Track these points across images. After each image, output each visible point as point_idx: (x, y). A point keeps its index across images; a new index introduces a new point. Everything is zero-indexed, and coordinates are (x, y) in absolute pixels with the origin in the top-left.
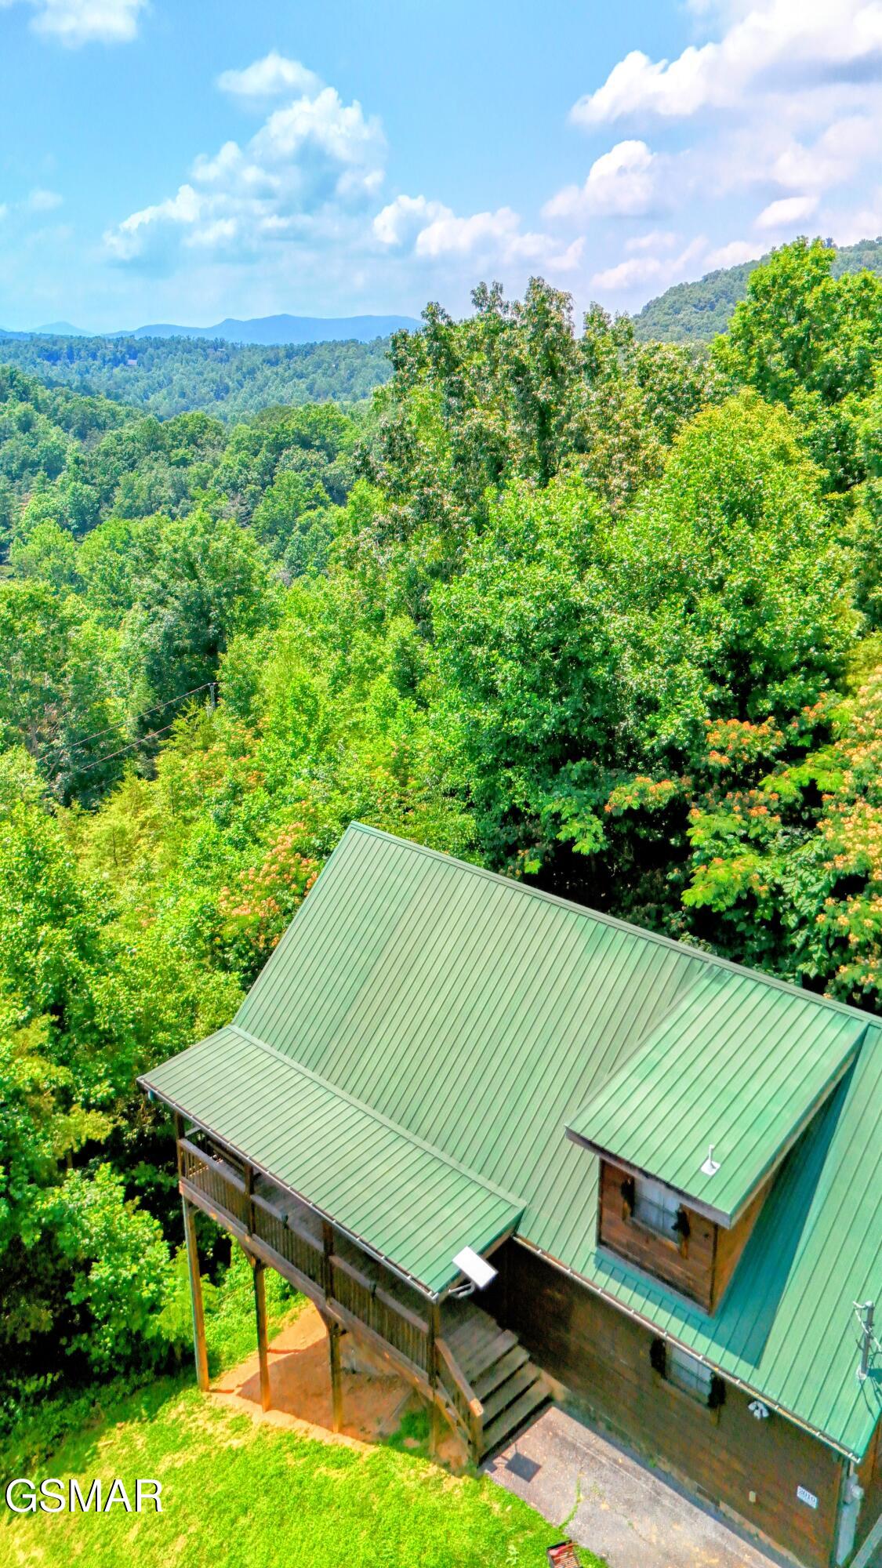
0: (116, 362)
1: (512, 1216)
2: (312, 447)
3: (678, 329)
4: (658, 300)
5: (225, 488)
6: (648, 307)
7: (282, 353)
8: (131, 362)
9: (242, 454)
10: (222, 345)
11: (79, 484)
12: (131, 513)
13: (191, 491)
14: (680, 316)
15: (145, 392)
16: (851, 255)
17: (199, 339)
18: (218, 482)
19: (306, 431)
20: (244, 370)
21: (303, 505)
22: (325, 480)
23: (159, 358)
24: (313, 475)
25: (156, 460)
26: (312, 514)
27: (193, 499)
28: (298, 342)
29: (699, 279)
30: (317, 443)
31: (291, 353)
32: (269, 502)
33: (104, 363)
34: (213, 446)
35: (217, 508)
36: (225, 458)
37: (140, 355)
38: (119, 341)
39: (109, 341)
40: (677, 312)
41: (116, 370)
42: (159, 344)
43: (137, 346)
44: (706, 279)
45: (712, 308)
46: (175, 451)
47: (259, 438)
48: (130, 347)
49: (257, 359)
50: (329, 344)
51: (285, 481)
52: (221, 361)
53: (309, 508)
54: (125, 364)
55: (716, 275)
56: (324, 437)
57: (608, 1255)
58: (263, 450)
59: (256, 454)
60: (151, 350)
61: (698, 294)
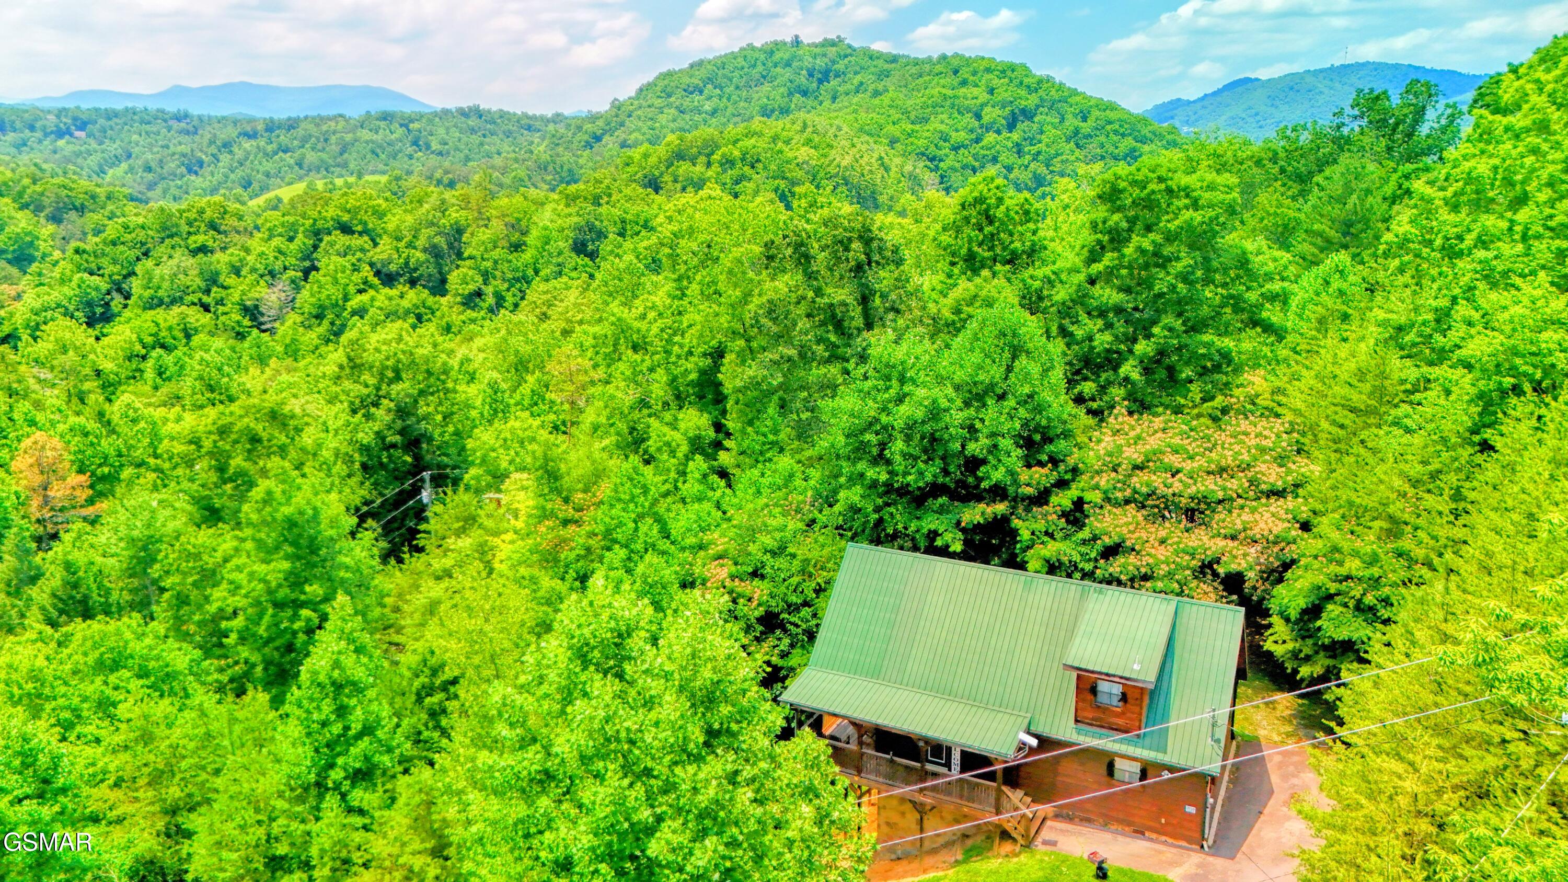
0: (60, 134)
1: (1026, 721)
2: (353, 233)
3: (673, 111)
4: (649, 84)
5: (262, 276)
6: (641, 90)
7: (260, 127)
8: (78, 134)
9: (277, 242)
10: (186, 116)
11: (86, 276)
12: (154, 303)
13: (222, 279)
14: (672, 99)
15: (100, 166)
16: (818, 50)
17: (158, 110)
18: (253, 270)
19: (346, 218)
20: (219, 143)
21: (352, 289)
22: (372, 265)
23: (112, 129)
24: (359, 260)
25: (173, 247)
26: (365, 298)
27: (225, 288)
28: (281, 115)
29: (686, 66)
30: (359, 228)
31: (271, 126)
32: (315, 288)
33: (46, 135)
34: (238, 232)
35: (257, 296)
36: (256, 243)
37: (90, 126)
38: (60, 113)
39: (49, 112)
40: (669, 96)
41: (61, 143)
42: (111, 115)
43: (84, 117)
44: (692, 66)
45: (701, 92)
46: (193, 238)
47: (293, 224)
48: (75, 119)
49: (231, 132)
50: (313, 118)
51: (332, 267)
52: (188, 133)
53: (360, 291)
54: (71, 135)
55: (700, 63)
56: (365, 224)
57: (1080, 726)
58: (300, 236)
59: (291, 239)
60: (102, 121)
61: (686, 80)
